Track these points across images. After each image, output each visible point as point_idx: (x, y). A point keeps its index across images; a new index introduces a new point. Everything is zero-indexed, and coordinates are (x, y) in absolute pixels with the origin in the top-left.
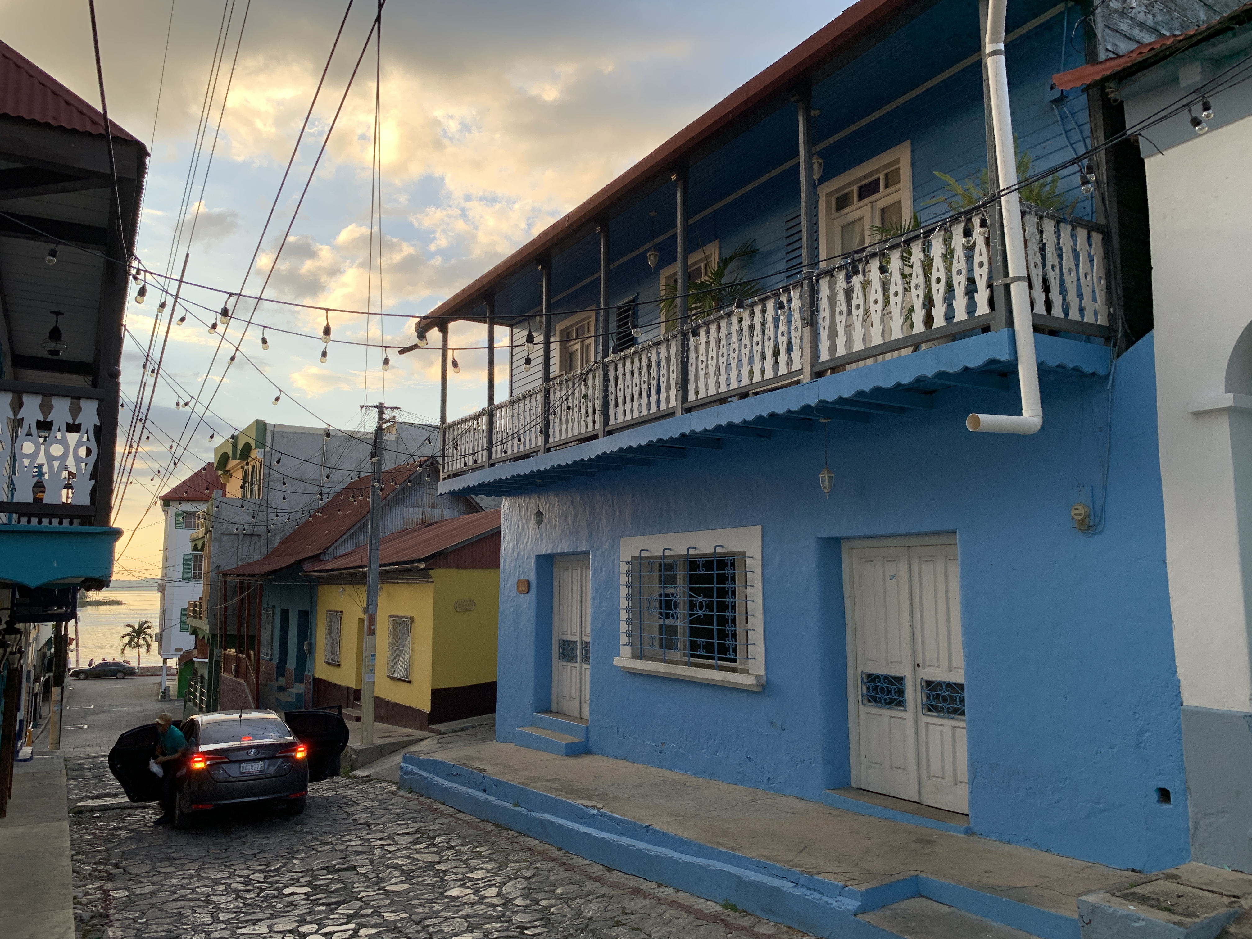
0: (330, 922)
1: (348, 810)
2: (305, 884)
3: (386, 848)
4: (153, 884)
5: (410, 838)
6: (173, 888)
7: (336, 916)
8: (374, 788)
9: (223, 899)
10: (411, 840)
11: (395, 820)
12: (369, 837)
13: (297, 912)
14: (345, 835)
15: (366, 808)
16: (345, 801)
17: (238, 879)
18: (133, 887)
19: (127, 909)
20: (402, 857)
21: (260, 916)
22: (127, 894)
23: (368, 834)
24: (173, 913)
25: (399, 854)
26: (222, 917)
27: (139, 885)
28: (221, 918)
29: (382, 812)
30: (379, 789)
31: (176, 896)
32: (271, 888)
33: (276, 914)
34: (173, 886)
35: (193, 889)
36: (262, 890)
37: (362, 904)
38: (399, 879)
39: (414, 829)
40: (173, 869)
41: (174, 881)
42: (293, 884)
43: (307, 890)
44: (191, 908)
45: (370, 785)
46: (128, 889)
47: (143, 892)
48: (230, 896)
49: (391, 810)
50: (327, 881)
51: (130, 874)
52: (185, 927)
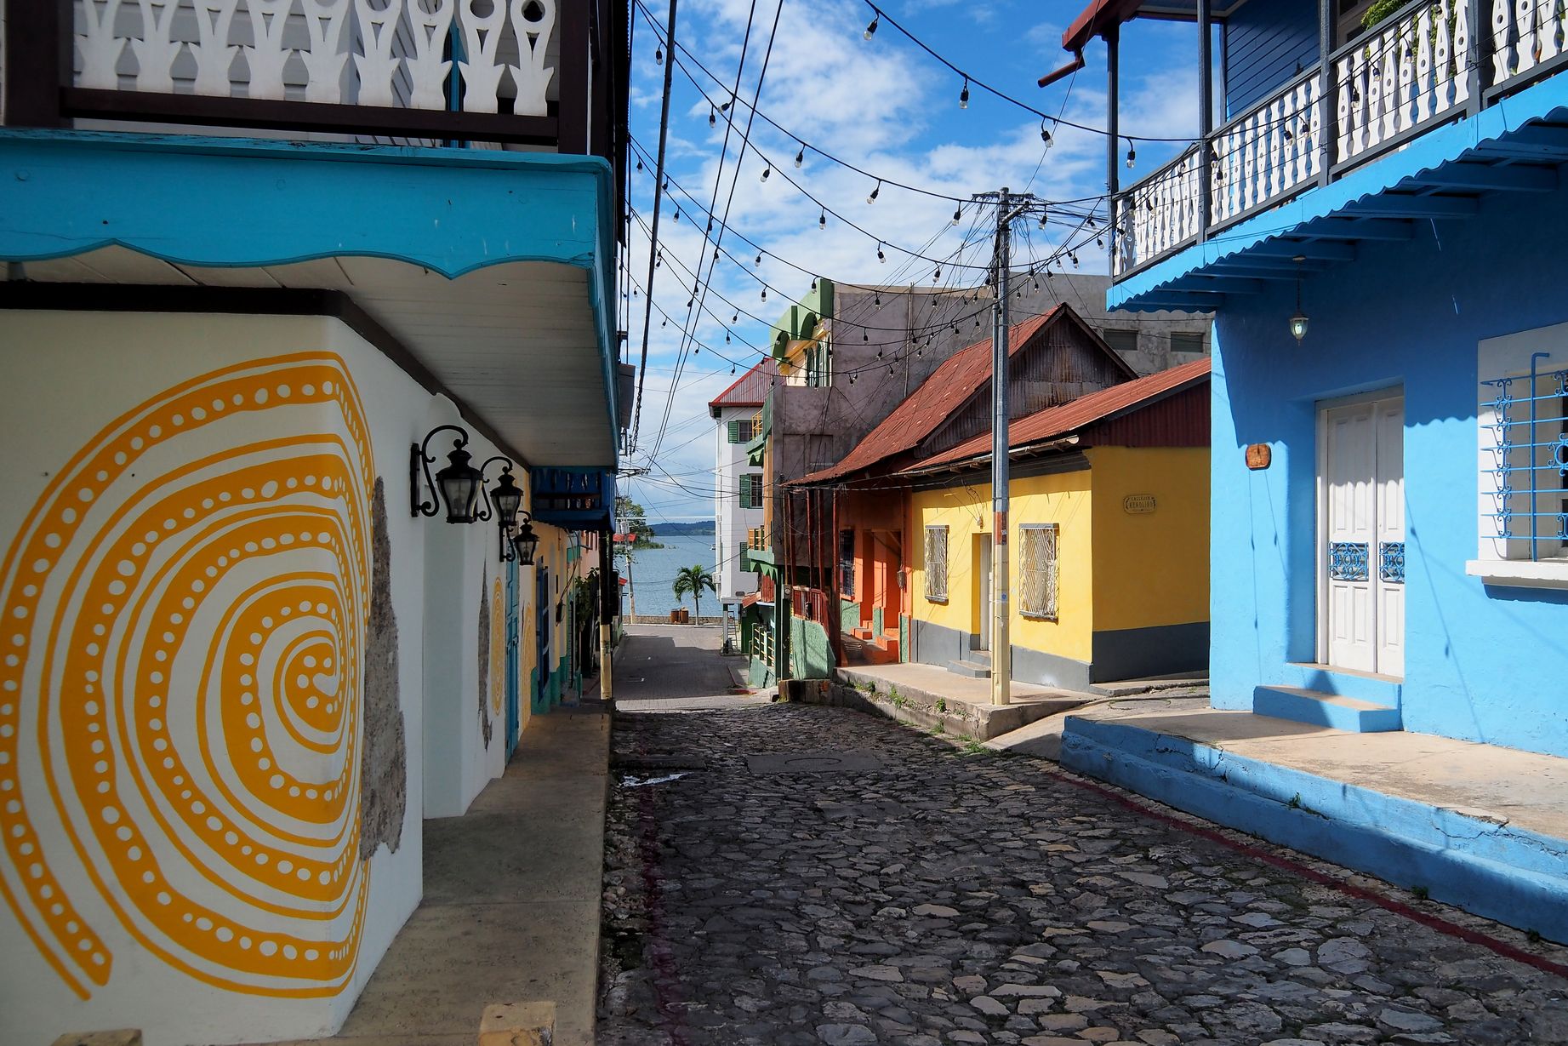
0: (1008, 976)
1: (989, 794)
2: (948, 902)
3: (1066, 856)
4: (716, 876)
5: (1104, 845)
6: (745, 886)
7: (1015, 966)
8: (1022, 766)
9: (821, 912)
10: (1106, 848)
11: (1069, 813)
12: (1033, 836)
13: (944, 950)
14: (993, 831)
15: (1017, 793)
16: (981, 781)
17: (841, 882)
18: (688, 877)
19: (679, 910)
20: (1100, 874)
21: (883, 948)
22: (679, 886)
23: (1031, 832)
24: (747, 926)
25: (1093, 869)
26: (822, 940)
27: (697, 876)
28: (822, 945)
29: (1045, 801)
30: (1029, 768)
31: (750, 899)
32: (895, 903)
33: (908, 948)
34: (746, 882)
35: (774, 890)
36: (880, 905)
37: (1054, 950)
38: (1107, 913)
39: (1106, 832)
40: (742, 857)
41: (747, 875)
42: (927, 900)
43: (953, 912)
44: (774, 921)
45: (1014, 761)
46: (681, 879)
47: (702, 886)
48: (831, 908)
49: (1058, 799)
50: (983, 902)
51: (686, 857)
52: (766, 952)
